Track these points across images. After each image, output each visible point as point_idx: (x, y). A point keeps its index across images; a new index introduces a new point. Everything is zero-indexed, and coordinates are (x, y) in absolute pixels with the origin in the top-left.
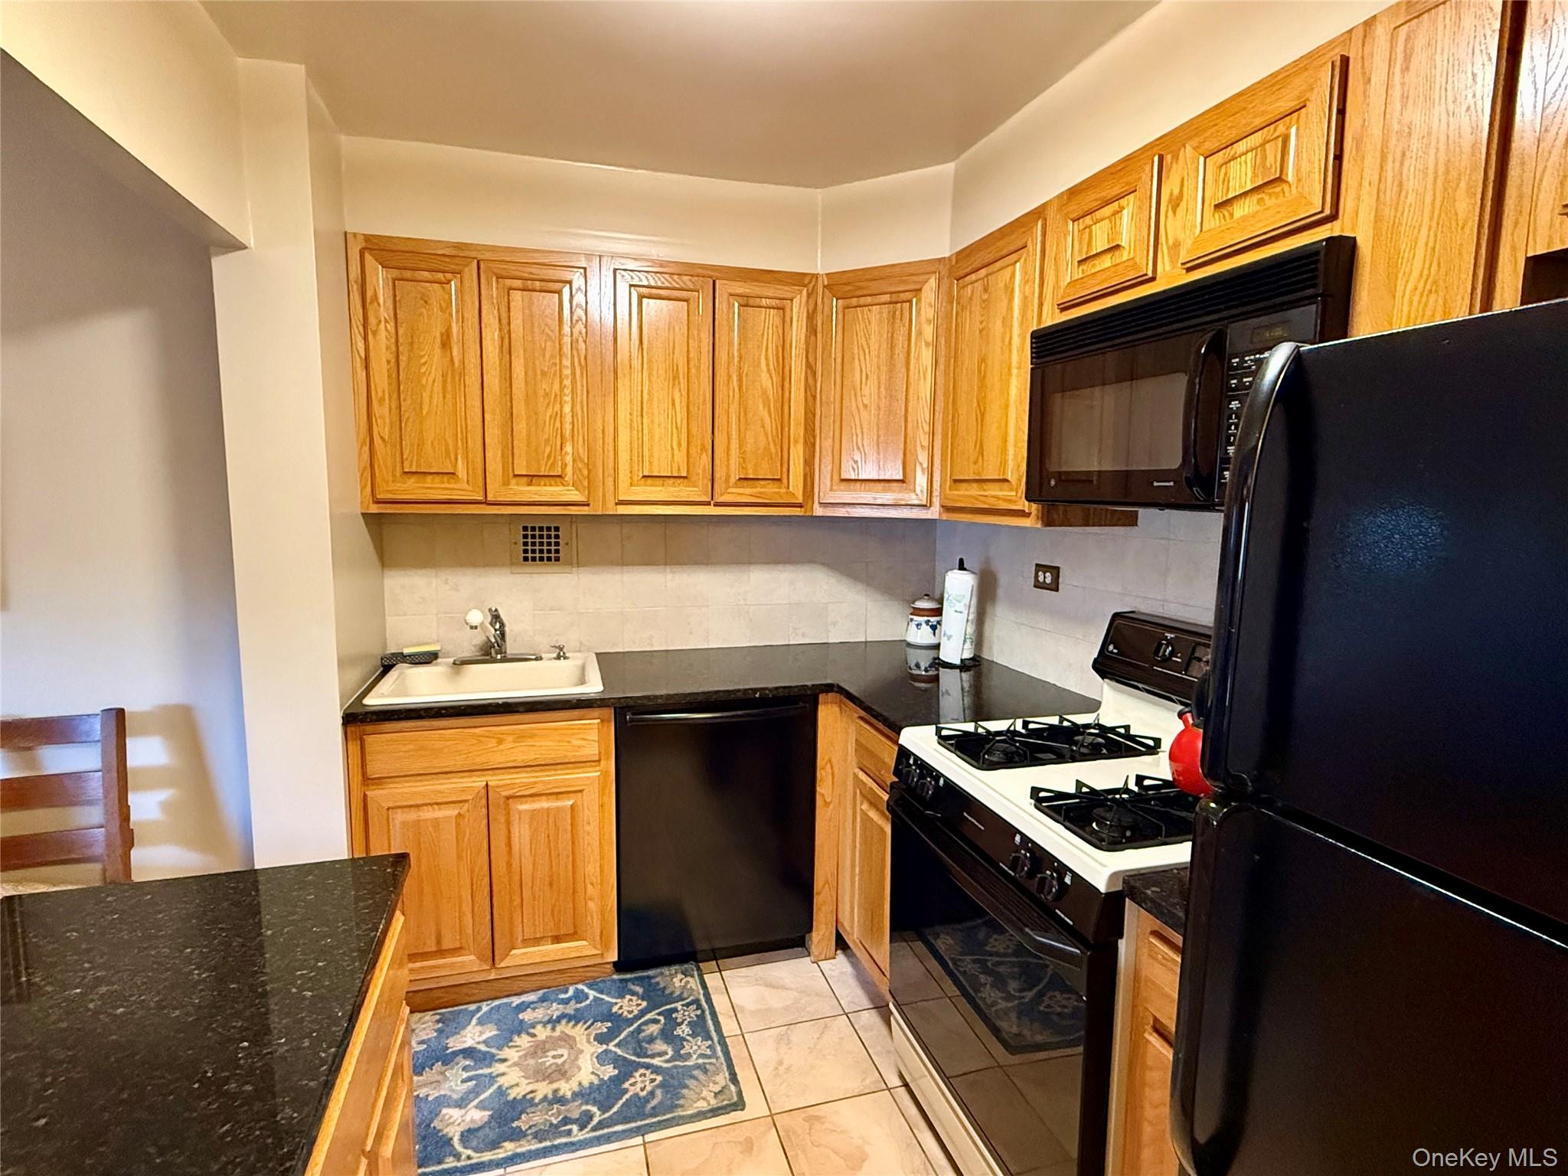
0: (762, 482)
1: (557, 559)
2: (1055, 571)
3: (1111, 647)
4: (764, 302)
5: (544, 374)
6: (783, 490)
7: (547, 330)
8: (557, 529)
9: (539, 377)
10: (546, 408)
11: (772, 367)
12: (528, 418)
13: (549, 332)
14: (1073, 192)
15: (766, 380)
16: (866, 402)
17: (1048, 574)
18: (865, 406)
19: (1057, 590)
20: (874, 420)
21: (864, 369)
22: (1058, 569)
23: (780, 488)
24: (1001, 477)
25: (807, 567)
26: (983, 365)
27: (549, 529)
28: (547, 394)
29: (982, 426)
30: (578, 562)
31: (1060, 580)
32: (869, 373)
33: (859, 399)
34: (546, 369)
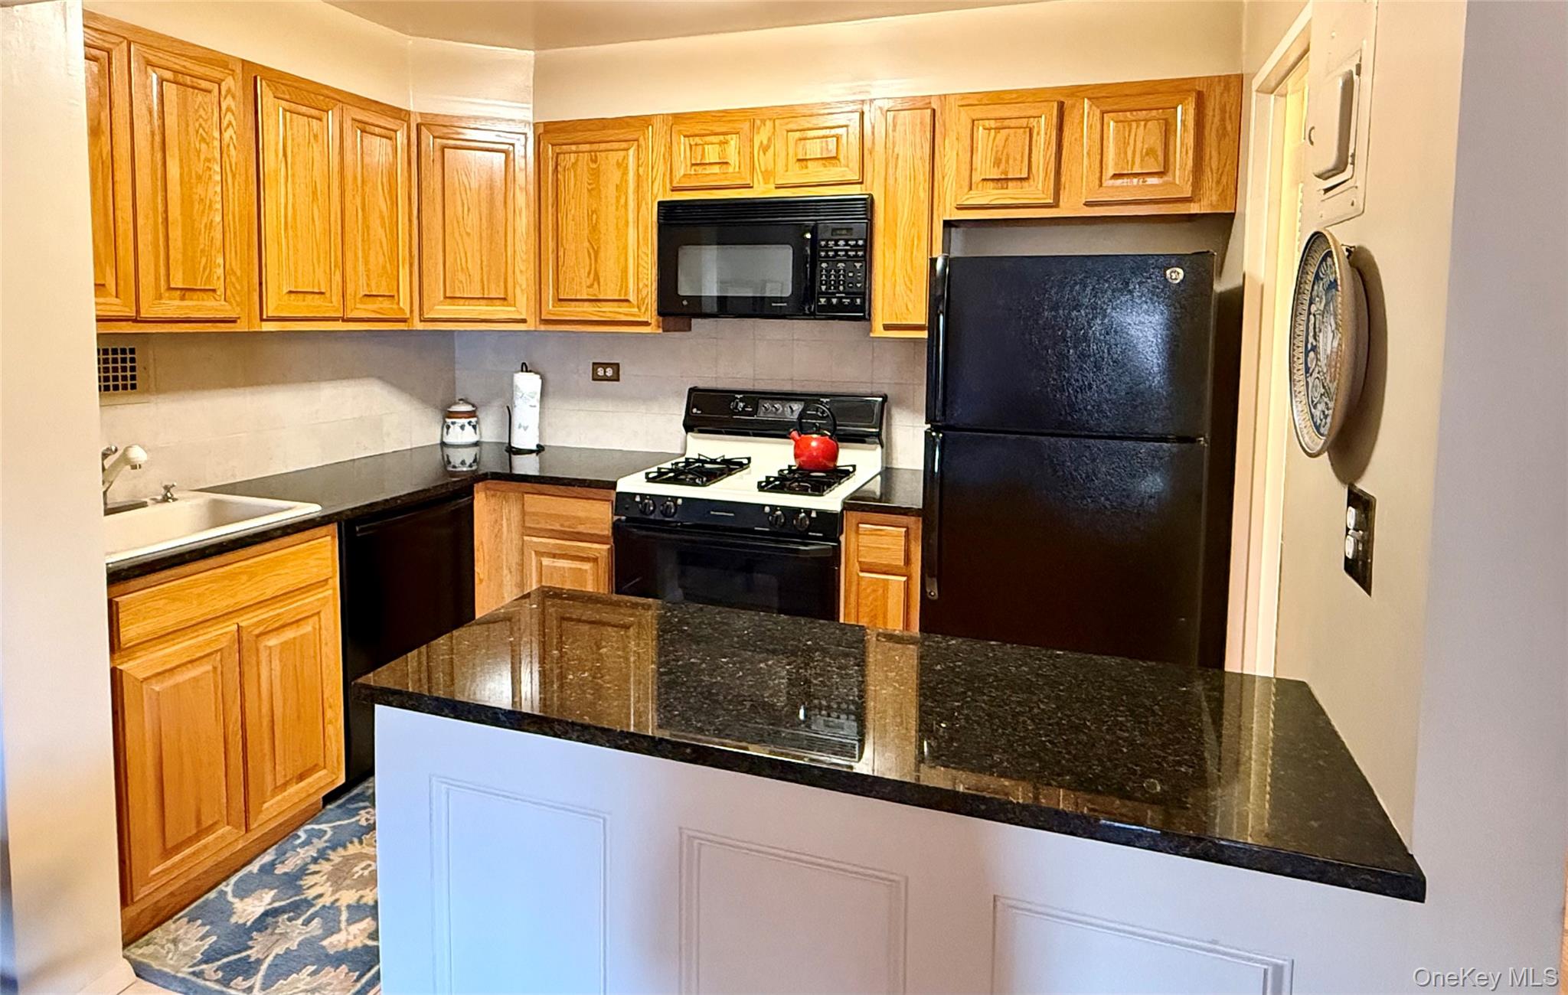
0: (380, 299)
1: (133, 387)
2: (616, 367)
3: (695, 410)
4: (377, 130)
5: (199, 177)
6: (395, 306)
7: (201, 130)
8: (132, 351)
9: (193, 181)
10: (202, 216)
11: (386, 191)
12: (184, 225)
13: (204, 134)
14: (678, 117)
15: (382, 204)
16: (468, 230)
17: (608, 370)
18: (468, 234)
19: (618, 380)
20: (477, 247)
21: (465, 202)
22: (618, 365)
23: (392, 304)
24: (622, 298)
25: (366, 381)
26: (594, 216)
27: (123, 351)
28: (202, 200)
29: (596, 260)
30: (159, 389)
31: (621, 373)
32: (470, 206)
33: (462, 229)
34: (201, 172)
